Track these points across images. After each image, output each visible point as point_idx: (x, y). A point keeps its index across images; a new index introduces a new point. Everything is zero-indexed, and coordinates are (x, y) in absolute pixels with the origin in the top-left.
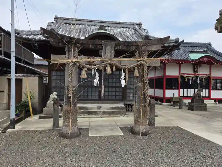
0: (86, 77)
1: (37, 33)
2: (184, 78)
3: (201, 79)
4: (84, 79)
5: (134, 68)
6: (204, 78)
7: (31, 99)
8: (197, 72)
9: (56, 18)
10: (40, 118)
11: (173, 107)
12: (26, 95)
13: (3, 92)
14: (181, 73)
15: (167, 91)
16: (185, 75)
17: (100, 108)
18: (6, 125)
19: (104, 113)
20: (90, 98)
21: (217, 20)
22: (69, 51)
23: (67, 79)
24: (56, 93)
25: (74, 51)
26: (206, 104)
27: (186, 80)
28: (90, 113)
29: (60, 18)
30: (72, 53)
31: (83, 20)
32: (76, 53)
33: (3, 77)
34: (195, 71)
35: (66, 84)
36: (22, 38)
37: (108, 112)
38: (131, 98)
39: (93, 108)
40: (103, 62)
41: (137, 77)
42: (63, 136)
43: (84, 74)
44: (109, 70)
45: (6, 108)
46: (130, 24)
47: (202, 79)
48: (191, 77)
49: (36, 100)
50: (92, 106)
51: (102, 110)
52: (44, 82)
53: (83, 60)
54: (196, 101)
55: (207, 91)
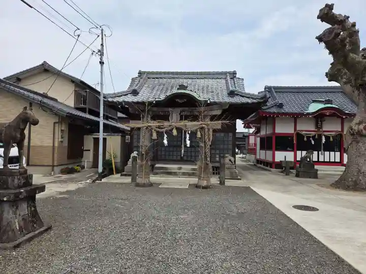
0: (156, 138)
1: (120, 94)
2: (303, 136)
3: (327, 138)
4: (154, 140)
5: (196, 130)
6: (333, 137)
7: (114, 158)
8: (321, 128)
9: (140, 73)
10: (122, 175)
11: (282, 174)
12: (110, 153)
13: (89, 150)
14: (297, 129)
15: (277, 153)
16: (304, 133)
17: (180, 168)
18: (94, 178)
19: (184, 174)
20: (172, 158)
21: (331, 64)
22: (143, 118)
23: (142, 140)
24: (137, 152)
25: (147, 117)
26: (317, 170)
27: (305, 139)
28: (170, 173)
29: (144, 72)
30: (145, 119)
31: (168, 73)
32: (149, 119)
33: (90, 136)
34: (318, 126)
35: (141, 144)
36: (108, 101)
37: (188, 173)
38: (217, 159)
39: (174, 169)
40: (170, 126)
41: (200, 138)
42: (138, 185)
43: (155, 136)
44: (175, 132)
45: (91, 166)
46: (222, 73)
47: (329, 137)
48: (312, 135)
49: (119, 160)
50: (173, 167)
51: (182, 171)
52: (127, 141)
53: (154, 124)
54: (304, 166)
55: (338, 154)
